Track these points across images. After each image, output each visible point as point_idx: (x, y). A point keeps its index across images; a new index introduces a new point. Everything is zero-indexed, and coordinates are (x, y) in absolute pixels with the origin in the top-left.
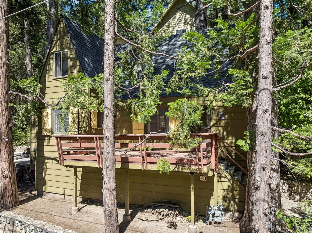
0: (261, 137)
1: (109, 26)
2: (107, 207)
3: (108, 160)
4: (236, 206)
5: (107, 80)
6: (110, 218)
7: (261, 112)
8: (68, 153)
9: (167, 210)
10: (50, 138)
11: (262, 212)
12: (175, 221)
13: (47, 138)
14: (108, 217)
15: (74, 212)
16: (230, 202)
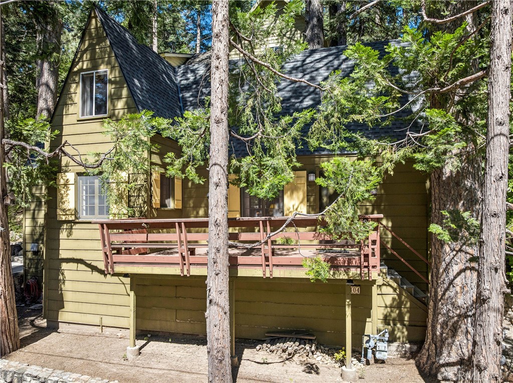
0: (493, 220)
1: (221, 26)
2: (215, 344)
3: (218, 260)
4: (405, 330)
5: (218, 122)
6: (221, 361)
7: (493, 179)
8: (119, 252)
9: (297, 343)
10: (72, 227)
11: (492, 338)
12: (311, 361)
13: (65, 226)
14: (216, 361)
15: (132, 356)
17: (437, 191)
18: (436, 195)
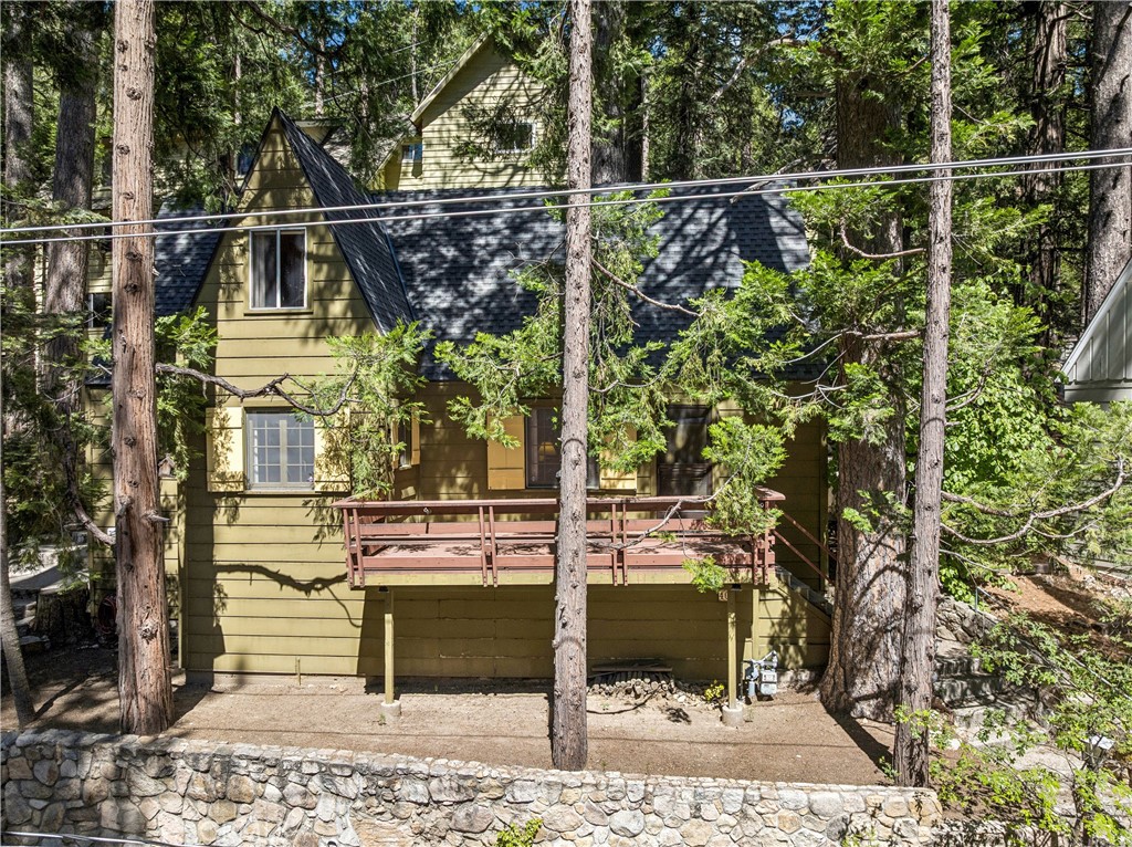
0: (927, 513)
1: (583, 242)
2: (571, 684)
3: (576, 568)
4: (799, 658)
5: (577, 376)
7: (928, 465)
9: (647, 680)
10: (237, 503)
11: (923, 653)
13: (224, 503)
14: (571, 708)
16: (786, 649)
17: (847, 456)
18: (847, 462)
